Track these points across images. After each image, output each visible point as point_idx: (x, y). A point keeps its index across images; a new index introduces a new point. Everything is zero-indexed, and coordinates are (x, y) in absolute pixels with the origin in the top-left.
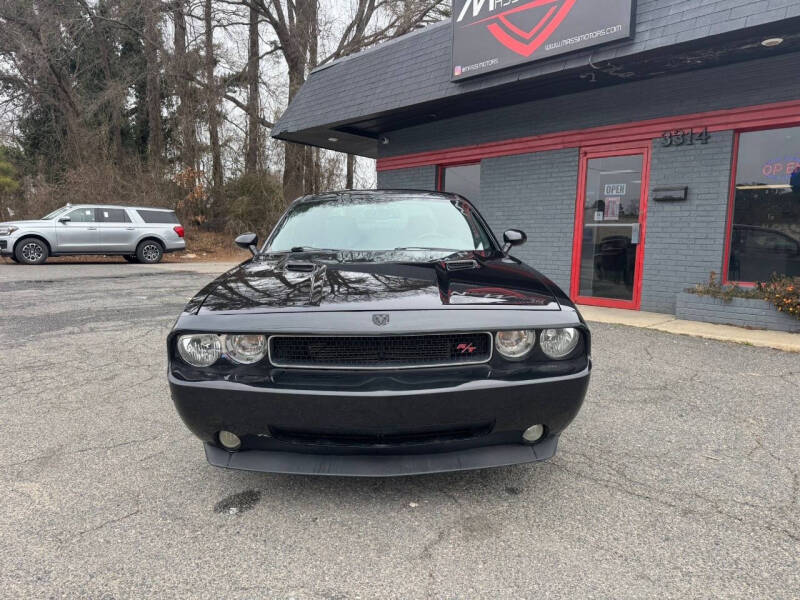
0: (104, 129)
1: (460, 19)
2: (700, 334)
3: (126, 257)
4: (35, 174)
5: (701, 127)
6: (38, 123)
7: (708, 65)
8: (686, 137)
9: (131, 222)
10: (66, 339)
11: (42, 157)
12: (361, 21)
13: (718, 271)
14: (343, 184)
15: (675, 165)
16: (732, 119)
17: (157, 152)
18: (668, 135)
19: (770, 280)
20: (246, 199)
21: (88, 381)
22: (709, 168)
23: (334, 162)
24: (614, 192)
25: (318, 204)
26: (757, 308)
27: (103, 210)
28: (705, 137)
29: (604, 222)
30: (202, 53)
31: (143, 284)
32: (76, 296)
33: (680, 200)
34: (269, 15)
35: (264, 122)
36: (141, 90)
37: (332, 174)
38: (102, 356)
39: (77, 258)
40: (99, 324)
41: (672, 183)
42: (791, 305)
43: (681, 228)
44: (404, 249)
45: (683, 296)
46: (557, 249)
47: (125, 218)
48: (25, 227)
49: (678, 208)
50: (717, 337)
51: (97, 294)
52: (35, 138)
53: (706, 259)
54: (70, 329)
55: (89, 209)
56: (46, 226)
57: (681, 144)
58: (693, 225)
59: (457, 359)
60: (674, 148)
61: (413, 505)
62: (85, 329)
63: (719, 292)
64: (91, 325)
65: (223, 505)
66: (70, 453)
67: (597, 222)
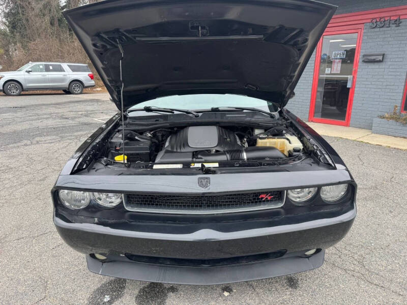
0: (47, 19)
2: (389, 145)
3: (64, 91)
4: (15, 43)
5: (396, 16)
6: (14, 15)
8: (386, 22)
9: (64, 71)
10: (21, 150)
11: (18, 34)
13: (399, 105)
15: (378, 40)
18: (375, 21)
21: (30, 181)
22: (399, 42)
24: (338, 56)
27: (49, 65)
28: (398, 22)
29: (331, 74)
31: (70, 109)
32: (33, 117)
33: (380, 61)
38: (41, 162)
40: (43, 139)
41: (375, 51)
43: (378, 79)
45: (377, 120)
46: (302, 90)
47: (61, 69)
48: (8, 75)
49: (377, 66)
50: (399, 147)
51: (45, 116)
52: (13, 23)
53: (392, 97)
54: (25, 142)
55: (41, 64)
56: (19, 75)
57: (382, 27)
58: (385, 77)
59: (260, 205)
60: (378, 29)
61: (226, 294)
62: (34, 142)
63: (399, 118)
64: (38, 139)
65: (101, 291)
66: (10, 241)
67: (327, 74)
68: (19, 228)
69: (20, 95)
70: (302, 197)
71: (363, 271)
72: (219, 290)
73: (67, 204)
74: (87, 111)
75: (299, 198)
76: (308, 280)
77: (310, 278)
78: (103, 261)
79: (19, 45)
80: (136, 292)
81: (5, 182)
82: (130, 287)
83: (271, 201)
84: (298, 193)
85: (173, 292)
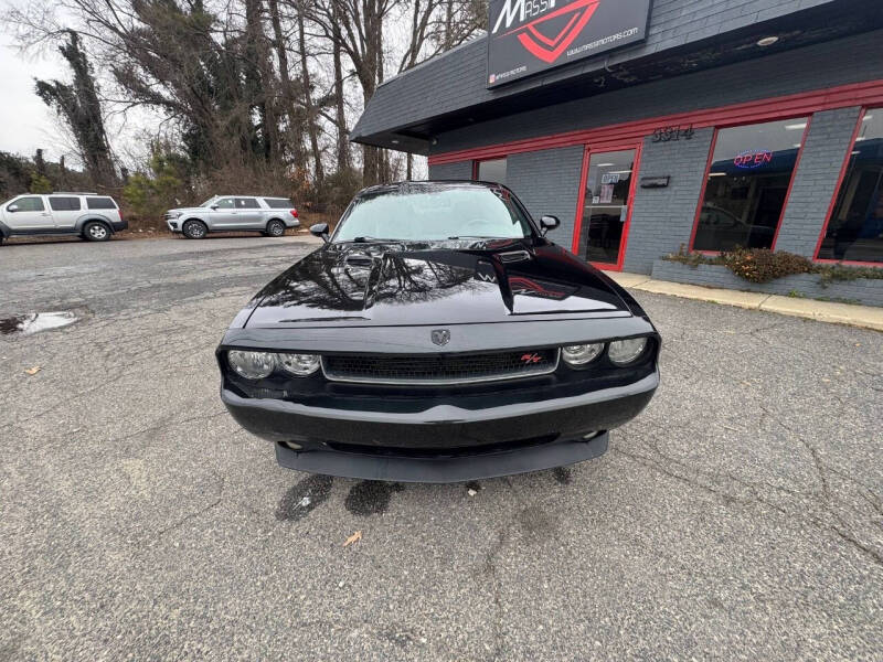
0: (236, 140)
1: (495, 31)
2: (675, 294)
3: (260, 232)
4: (198, 174)
5: (687, 124)
6: (194, 137)
7: (703, 67)
8: (673, 133)
9: (259, 207)
10: (201, 304)
11: (201, 161)
12: (414, 50)
13: (687, 243)
14: (405, 176)
15: (662, 157)
16: (715, 117)
17: (277, 157)
18: (658, 132)
19: (732, 250)
20: (338, 189)
22: (690, 160)
23: (398, 161)
24: (611, 181)
25: (383, 194)
26: (719, 272)
27: (240, 200)
28: (689, 134)
29: (599, 204)
30: (302, 81)
31: (268, 254)
32: (220, 265)
33: (663, 186)
34: (346, 46)
35: (347, 132)
36: (263, 111)
37: (397, 169)
39: (228, 234)
40: (227, 290)
41: (658, 173)
42: (746, 271)
43: (661, 209)
44: (457, 238)
45: (658, 263)
47: (255, 205)
48: (188, 213)
49: (660, 193)
50: (689, 296)
51: (234, 263)
52: (194, 148)
53: (678, 233)
54: (207, 294)
55: (231, 198)
56: (203, 212)
57: (669, 140)
58: (670, 206)
59: (521, 370)
60: (662, 144)
61: (472, 493)
62: (218, 294)
63: (687, 260)
64: (223, 290)
65: (297, 492)
66: (177, 424)
67: (594, 205)
68: (190, 405)
69: (204, 238)
70: (581, 358)
71: (657, 458)
72: (462, 488)
73: (239, 369)
74: (289, 256)
75: (576, 359)
76: (584, 472)
77: (586, 469)
78: (298, 452)
79: (203, 176)
80: (347, 491)
81: (176, 345)
82: (339, 485)
83: (538, 363)
84: (576, 353)
85: (398, 492)
